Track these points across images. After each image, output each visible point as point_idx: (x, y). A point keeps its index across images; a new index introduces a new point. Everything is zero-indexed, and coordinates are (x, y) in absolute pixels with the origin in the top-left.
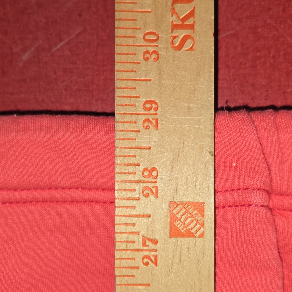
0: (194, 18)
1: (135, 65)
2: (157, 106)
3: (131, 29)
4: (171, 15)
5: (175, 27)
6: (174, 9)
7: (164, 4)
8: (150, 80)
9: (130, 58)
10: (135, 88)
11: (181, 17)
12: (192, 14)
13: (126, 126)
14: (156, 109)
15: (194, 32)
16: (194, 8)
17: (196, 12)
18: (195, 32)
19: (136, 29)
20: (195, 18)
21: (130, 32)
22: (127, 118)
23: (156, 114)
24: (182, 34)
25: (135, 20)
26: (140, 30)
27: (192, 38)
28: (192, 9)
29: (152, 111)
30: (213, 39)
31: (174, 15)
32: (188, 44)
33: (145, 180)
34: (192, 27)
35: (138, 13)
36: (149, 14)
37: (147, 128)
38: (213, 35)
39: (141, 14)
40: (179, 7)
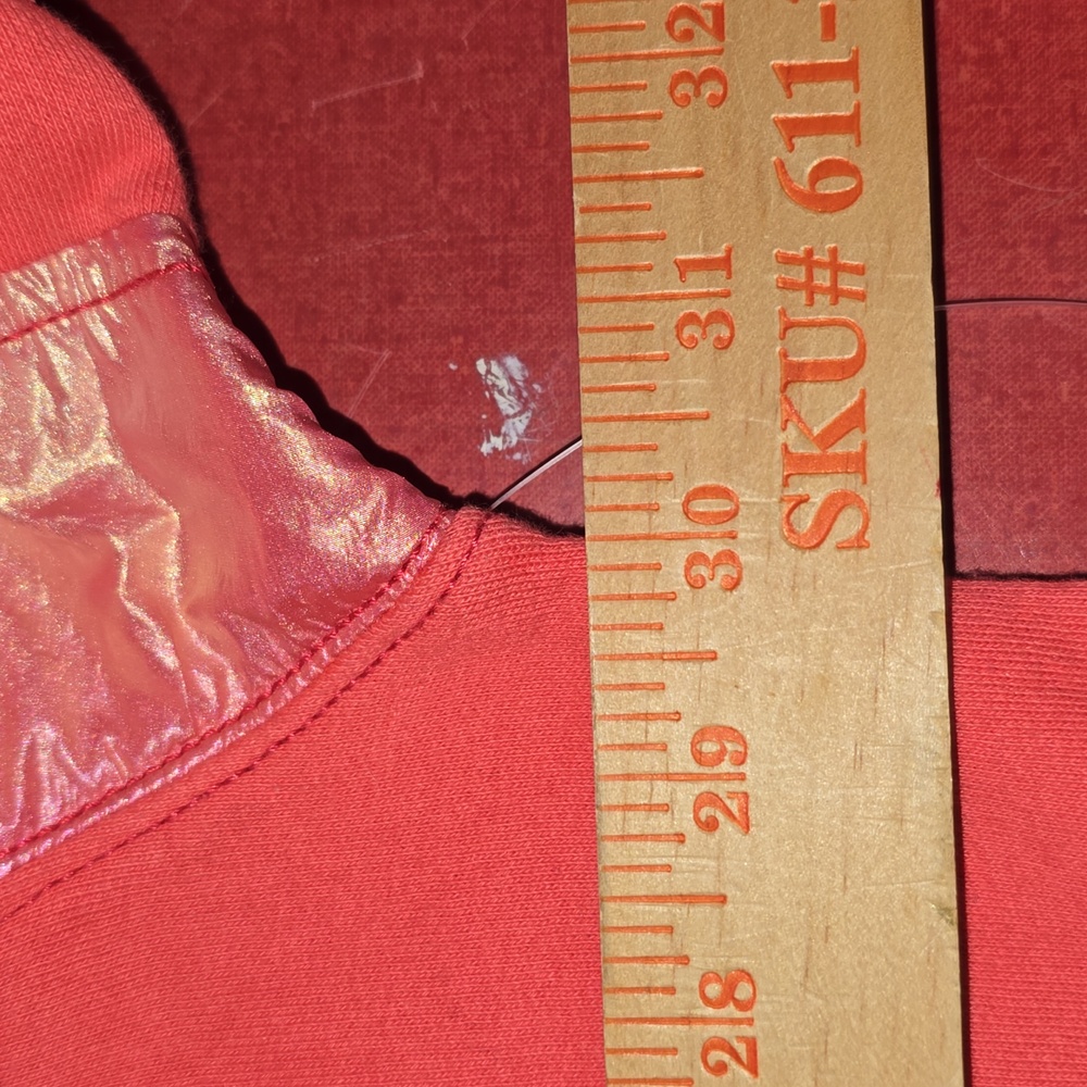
0: (864, 431)
1: (657, 606)
2: (741, 749)
3: (640, 478)
4: (779, 423)
5: (797, 465)
6: (788, 400)
7: (753, 388)
8: (713, 656)
9: (639, 583)
10: (662, 686)
11: (816, 431)
12: (855, 418)
13: (637, 823)
14: (740, 760)
15: (865, 482)
16: (863, 393)
17: (872, 409)
18: (868, 482)
19: (655, 478)
20: (868, 433)
21: (634, 493)
22: (639, 792)
23: (742, 777)
24: (819, 489)
25: (654, 448)
26: (671, 483)
27: (860, 504)
28: (855, 399)
29: (726, 766)
30: (938, 504)
31: (790, 425)
32: (847, 525)
33: (710, 1012)
34: (857, 464)
35: (663, 424)
36: (700, 424)
37: (710, 826)
38: (936, 487)
39: (671, 428)
40: (806, 395)
